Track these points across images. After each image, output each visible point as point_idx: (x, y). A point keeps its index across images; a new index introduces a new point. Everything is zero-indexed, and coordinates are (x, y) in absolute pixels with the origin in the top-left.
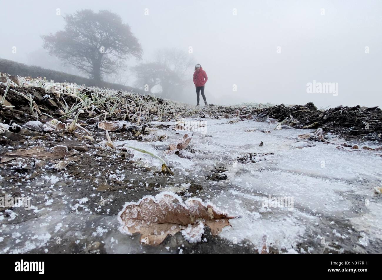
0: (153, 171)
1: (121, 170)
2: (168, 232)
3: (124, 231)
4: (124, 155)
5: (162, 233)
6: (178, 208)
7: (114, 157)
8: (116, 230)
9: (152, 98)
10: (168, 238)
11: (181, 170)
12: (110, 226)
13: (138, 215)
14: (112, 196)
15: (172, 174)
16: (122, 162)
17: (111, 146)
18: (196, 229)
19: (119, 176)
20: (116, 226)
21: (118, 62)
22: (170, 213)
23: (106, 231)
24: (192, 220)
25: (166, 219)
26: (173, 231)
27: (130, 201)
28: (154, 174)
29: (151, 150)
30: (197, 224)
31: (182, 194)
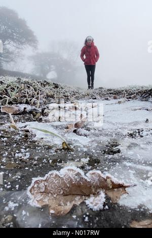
0: (54, 149)
1: (25, 149)
2: (73, 202)
3: (34, 204)
4: (27, 135)
5: (68, 204)
6: (80, 180)
7: (18, 137)
8: (26, 204)
9: (48, 83)
10: (74, 208)
11: (80, 147)
12: (20, 201)
13: (46, 188)
14: (19, 173)
15: (73, 151)
16: (26, 142)
17: (15, 128)
18: (97, 198)
19: (24, 154)
20: (25, 200)
21: (16, 52)
22: (73, 185)
23: (17, 205)
24: (93, 191)
25: (70, 191)
26: (78, 201)
27: (36, 177)
28: (56, 152)
29: (51, 130)
30: (98, 194)
31: (82, 168)
